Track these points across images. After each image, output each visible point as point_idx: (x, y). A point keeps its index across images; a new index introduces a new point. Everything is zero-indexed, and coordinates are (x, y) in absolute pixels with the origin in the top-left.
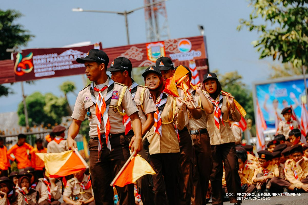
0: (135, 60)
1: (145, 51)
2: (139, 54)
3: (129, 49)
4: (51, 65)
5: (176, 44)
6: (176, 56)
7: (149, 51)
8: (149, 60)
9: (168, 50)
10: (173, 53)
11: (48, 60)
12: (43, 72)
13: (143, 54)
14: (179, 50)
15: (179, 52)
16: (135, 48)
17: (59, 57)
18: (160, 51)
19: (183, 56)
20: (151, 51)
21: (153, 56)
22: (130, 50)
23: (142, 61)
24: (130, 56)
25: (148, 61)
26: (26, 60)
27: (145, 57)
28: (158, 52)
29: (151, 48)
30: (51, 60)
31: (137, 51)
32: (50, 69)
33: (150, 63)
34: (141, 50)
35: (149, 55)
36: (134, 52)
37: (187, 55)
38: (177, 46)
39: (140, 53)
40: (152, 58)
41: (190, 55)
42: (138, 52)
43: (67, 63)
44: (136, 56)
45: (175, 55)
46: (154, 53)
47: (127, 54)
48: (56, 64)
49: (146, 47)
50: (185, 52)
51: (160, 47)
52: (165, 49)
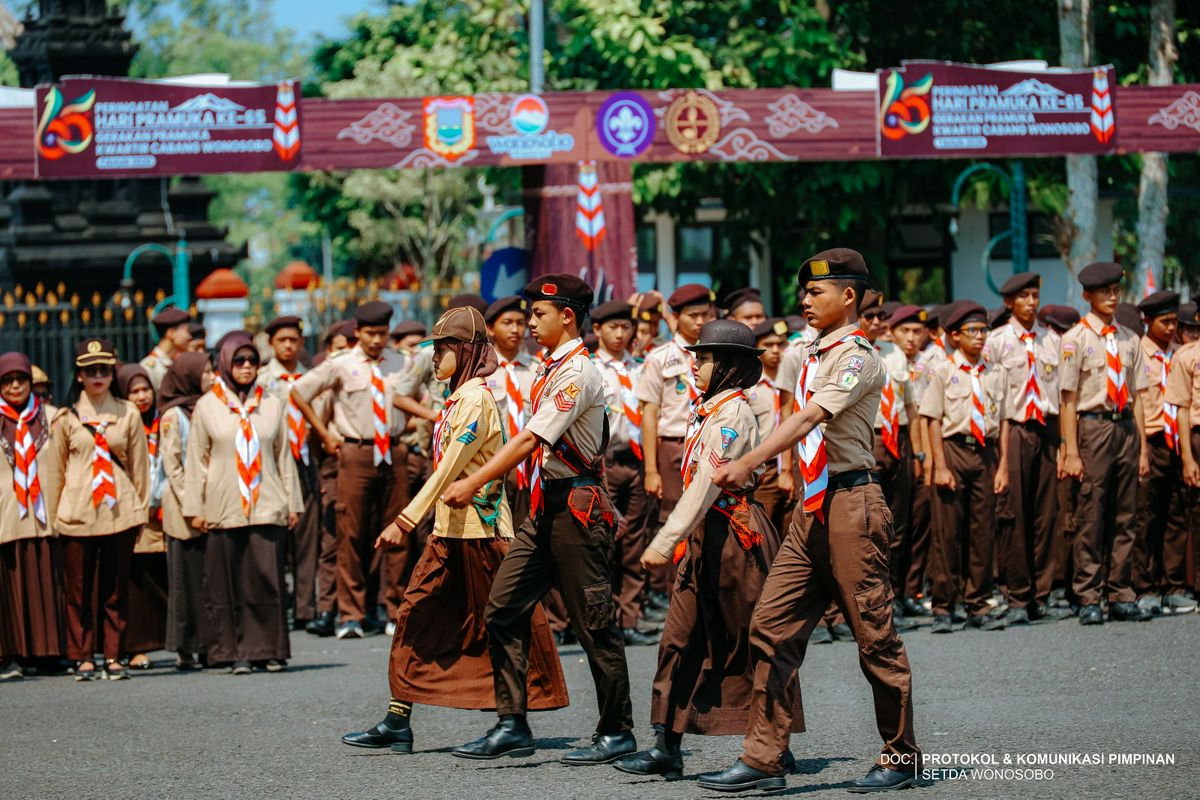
0: (389, 144)
1: (418, 120)
2: (401, 128)
3: (375, 109)
4: (147, 136)
5: (507, 107)
6: (506, 143)
7: (431, 122)
8: (430, 148)
9: (483, 124)
10: (495, 134)
11: (140, 119)
12: (120, 155)
13: (412, 128)
14: (515, 126)
15: (514, 132)
16: (392, 108)
17: (174, 114)
18: (462, 123)
19: (525, 145)
20: (437, 120)
21: (441, 138)
22: (378, 112)
23: (408, 150)
24: (376, 132)
25: (425, 151)
26: (73, 114)
27: (419, 139)
28: (456, 127)
29: (436, 112)
30: (150, 120)
31: (396, 117)
32: (144, 148)
33: (432, 159)
34: (408, 115)
35: (431, 132)
36: (387, 119)
37: (534, 142)
38: (509, 112)
39: (404, 124)
40: (438, 142)
41: (541, 145)
42: (399, 122)
43: (195, 135)
44: (393, 133)
45: (502, 140)
46: (444, 128)
47: (368, 125)
48: (163, 136)
49: (422, 108)
50: (530, 135)
51: (462, 111)
52: (475, 120)
